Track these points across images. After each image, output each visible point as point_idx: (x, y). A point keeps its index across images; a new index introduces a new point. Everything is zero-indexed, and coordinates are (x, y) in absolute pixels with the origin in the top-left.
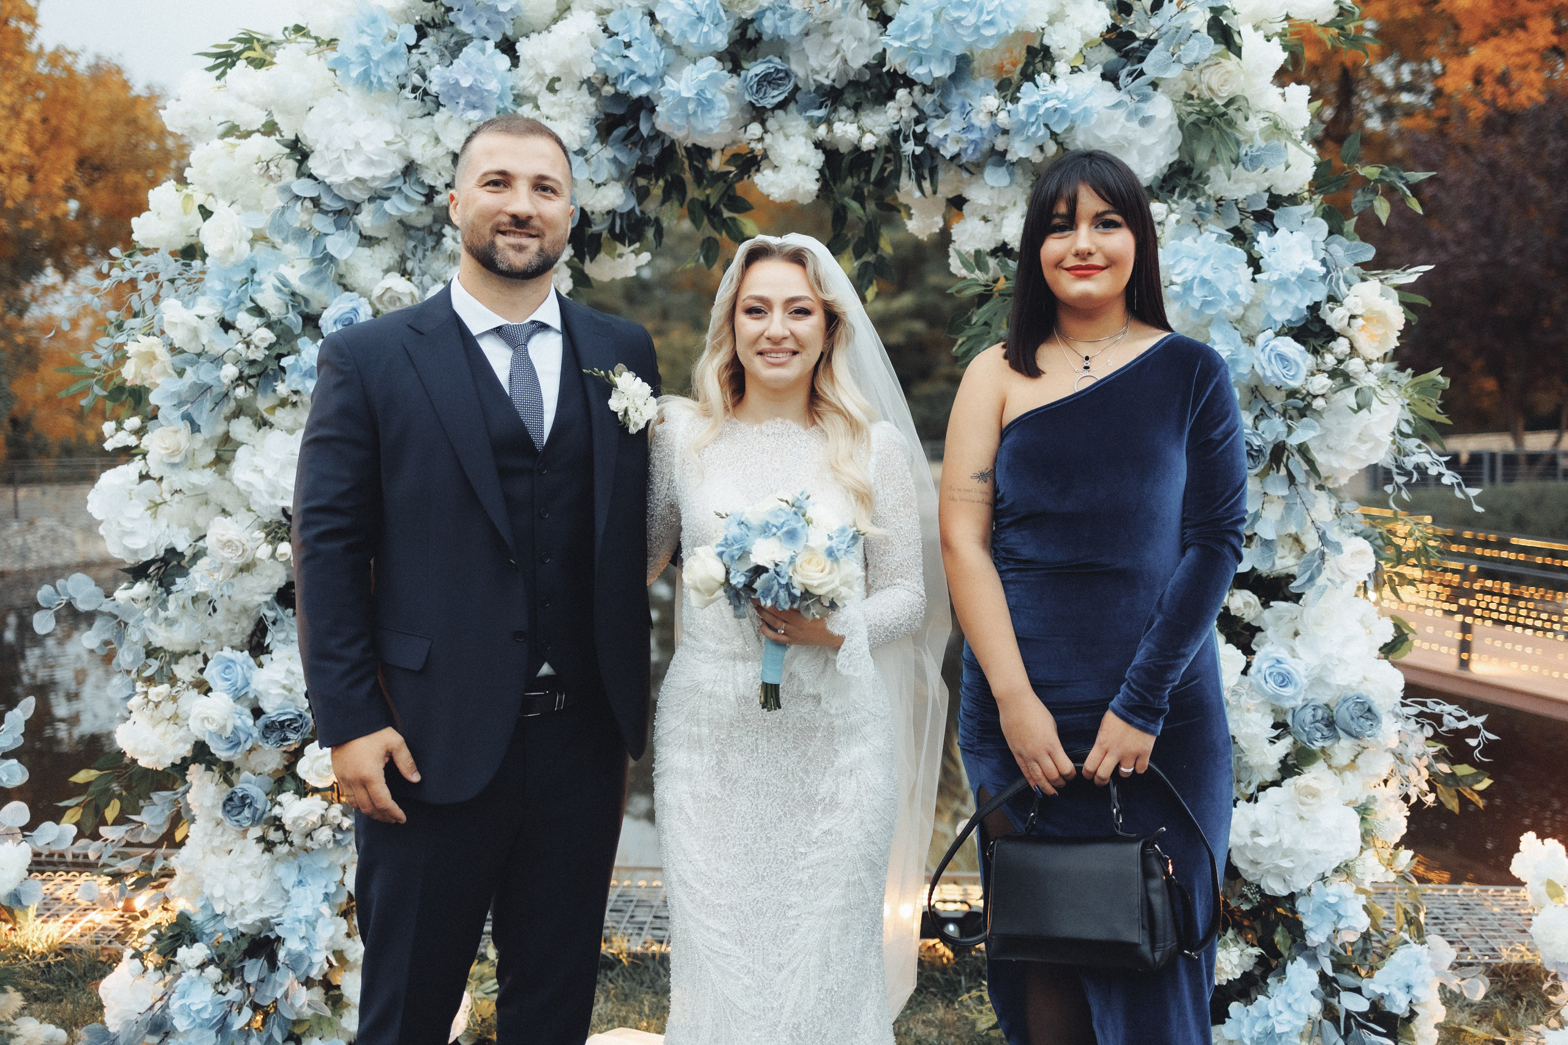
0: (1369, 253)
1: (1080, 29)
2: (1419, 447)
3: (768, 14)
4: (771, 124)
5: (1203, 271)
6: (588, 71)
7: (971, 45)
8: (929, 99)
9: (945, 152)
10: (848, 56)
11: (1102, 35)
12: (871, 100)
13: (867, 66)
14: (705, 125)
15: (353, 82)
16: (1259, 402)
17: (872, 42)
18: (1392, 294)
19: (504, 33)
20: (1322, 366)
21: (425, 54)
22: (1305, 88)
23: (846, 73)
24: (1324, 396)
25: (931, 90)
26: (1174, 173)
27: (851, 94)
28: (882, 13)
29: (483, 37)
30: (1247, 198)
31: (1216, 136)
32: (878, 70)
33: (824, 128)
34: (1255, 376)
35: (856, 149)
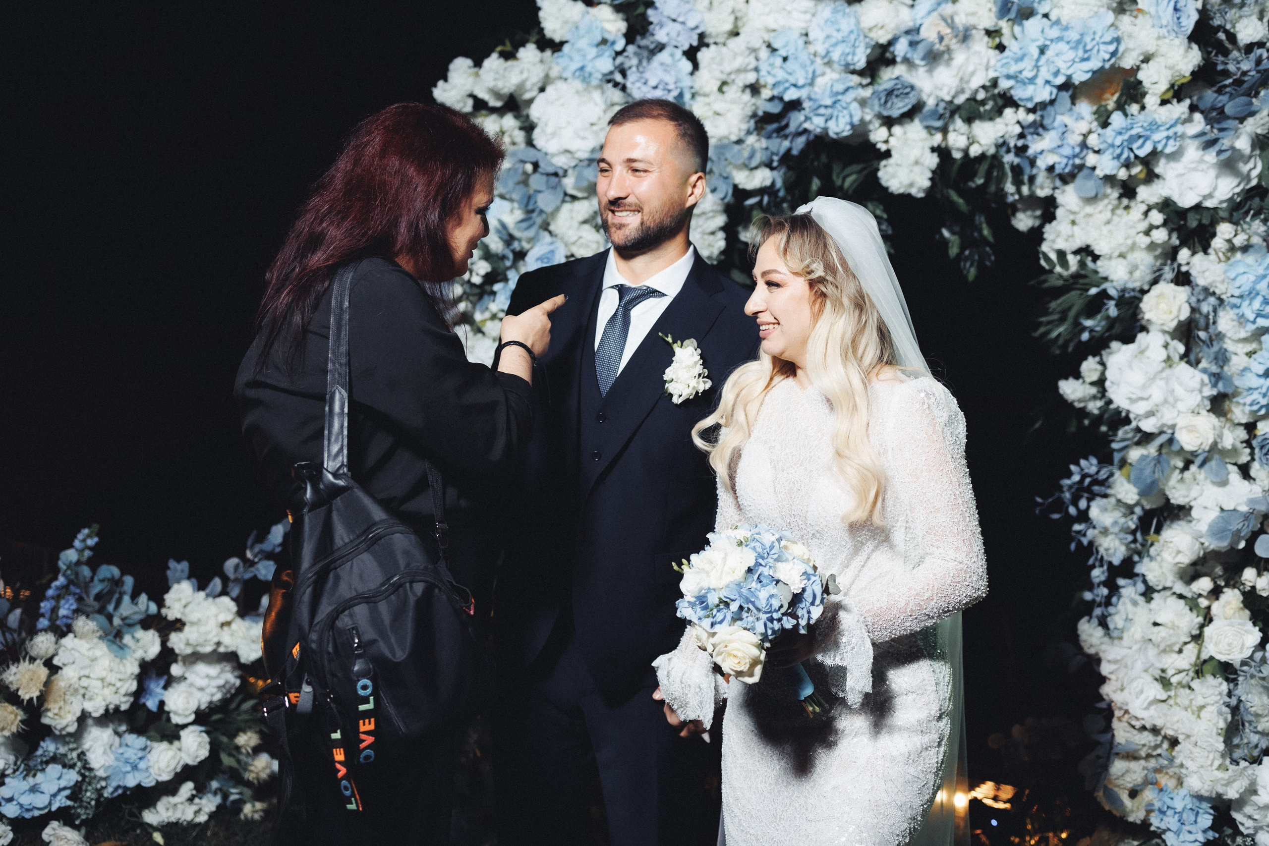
1: (1171, 69)
3: (900, 40)
4: (897, 129)
5: (1258, 287)
6: (751, 78)
7: (1069, 77)
8: (1031, 117)
9: (1042, 163)
10: (966, 78)
11: (1193, 73)
12: (981, 117)
13: (984, 87)
14: (839, 127)
15: (574, 76)
17: (987, 67)
19: (690, 43)
21: (628, 57)
23: (963, 92)
25: (1032, 111)
26: (1251, 197)
27: (967, 110)
28: (1000, 44)
29: (673, 45)
32: (992, 91)
33: (939, 136)
35: (966, 154)
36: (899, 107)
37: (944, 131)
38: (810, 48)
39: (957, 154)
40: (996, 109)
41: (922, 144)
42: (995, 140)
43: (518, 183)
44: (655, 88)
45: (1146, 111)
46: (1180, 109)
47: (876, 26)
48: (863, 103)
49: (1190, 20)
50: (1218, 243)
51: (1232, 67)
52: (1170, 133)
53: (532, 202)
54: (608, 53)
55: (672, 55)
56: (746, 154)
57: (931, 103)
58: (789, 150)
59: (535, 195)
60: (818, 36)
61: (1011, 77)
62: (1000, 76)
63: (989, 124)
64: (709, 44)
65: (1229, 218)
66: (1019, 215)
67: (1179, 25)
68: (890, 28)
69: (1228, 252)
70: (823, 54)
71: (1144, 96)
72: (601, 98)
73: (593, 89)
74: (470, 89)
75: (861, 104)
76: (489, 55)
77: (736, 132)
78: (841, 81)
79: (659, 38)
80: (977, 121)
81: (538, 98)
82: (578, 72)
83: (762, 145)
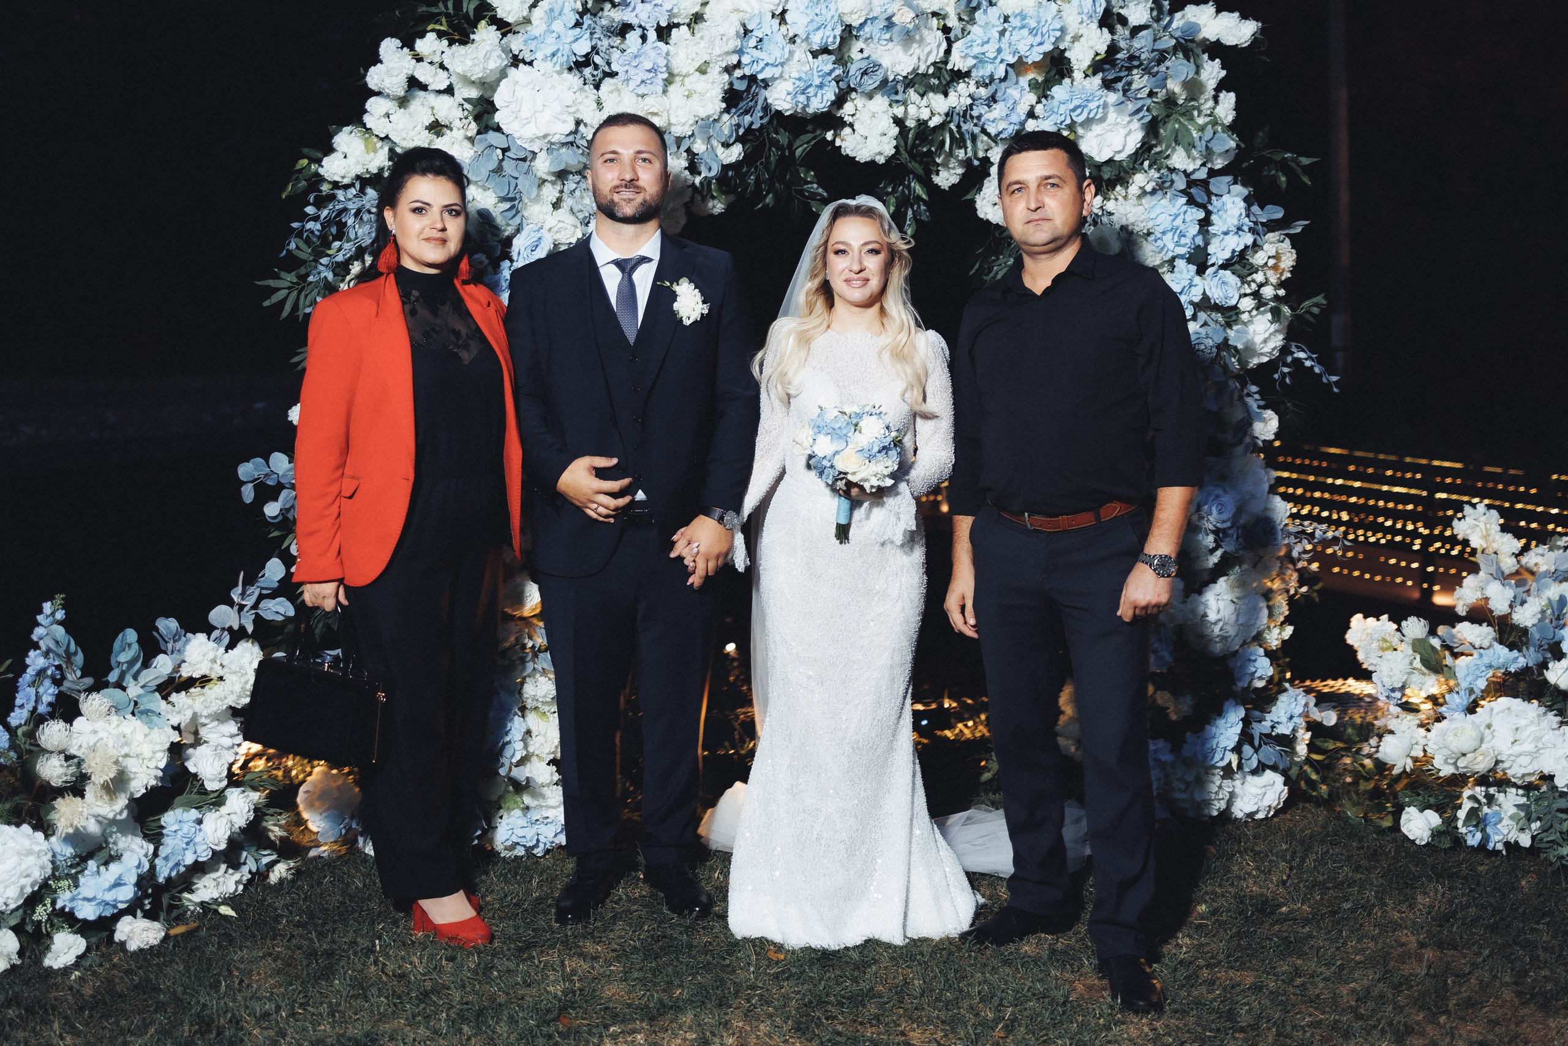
0: (1278, 213)
1: (1091, 48)
2: (1297, 347)
3: (869, 22)
4: (860, 101)
5: (1176, 223)
6: (734, 59)
7: (1020, 58)
8: (983, 92)
9: (992, 131)
10: (923, 58)
11: (1105, 53)
12: (934, 89)
13: (934, 64)
14: (820, 102)
15: (545, 59)
16: (1202, 316)
17: (939, 46)
18: (1287, 241)
19: (658, 23)
20: (1248, 291)
21: (599, 39)
22: (1232, 95)
23: (918, 68)
24: (1250, 312)
25: (986, 86)
26: (1144, 151)
27: (920, 84)
28: (945, 25)
29: (640, 26)
30: (1195, 171)
31: (1177, 126)
32: (940, 66)
33: (902, 108)
34: (1205, 298)
35: (922, 124)
36: (871, 83)
37: (905, 103)
38: (784, 28)
39: (911, 123)
40: (944, 82)
41: (886, 116)
42: (946, 110)
43: (493, 171)
44: (649, 71)
45: (1075, 83)
46: (1097, 80)
47: (851, 13)
48: (838, 80)
49: (1100, 10)
50: (1134, 190)
51: (1122, 44)
52: (1101, 102)
53: (512, 189)
54: (587, 35)
55: (644, 38)
56: (726, 132)
57: (891, 78)
58: (752, 123)
59: (513, 182)
60: (797, 21)
61: (975, 57)
62: (965, 57)
63: (941, 97)
64: (677, 25)
65: (1134, 168)
66: (943, 174)
67: (1095, 12)
68: (864, 13)
69: (1139, 197)
70: (804, 37)
71: (1072, 71)
72: (574, 79)
73: (566, 72)
74: (410, 72)
75: (837, 82)
76: (422, 35)
77: (718, 110)
78: (826, 63)
79: (625, 18)
80: (931, 95)
81: (504, 81)
82: (553, 55)
83: (734, 121)
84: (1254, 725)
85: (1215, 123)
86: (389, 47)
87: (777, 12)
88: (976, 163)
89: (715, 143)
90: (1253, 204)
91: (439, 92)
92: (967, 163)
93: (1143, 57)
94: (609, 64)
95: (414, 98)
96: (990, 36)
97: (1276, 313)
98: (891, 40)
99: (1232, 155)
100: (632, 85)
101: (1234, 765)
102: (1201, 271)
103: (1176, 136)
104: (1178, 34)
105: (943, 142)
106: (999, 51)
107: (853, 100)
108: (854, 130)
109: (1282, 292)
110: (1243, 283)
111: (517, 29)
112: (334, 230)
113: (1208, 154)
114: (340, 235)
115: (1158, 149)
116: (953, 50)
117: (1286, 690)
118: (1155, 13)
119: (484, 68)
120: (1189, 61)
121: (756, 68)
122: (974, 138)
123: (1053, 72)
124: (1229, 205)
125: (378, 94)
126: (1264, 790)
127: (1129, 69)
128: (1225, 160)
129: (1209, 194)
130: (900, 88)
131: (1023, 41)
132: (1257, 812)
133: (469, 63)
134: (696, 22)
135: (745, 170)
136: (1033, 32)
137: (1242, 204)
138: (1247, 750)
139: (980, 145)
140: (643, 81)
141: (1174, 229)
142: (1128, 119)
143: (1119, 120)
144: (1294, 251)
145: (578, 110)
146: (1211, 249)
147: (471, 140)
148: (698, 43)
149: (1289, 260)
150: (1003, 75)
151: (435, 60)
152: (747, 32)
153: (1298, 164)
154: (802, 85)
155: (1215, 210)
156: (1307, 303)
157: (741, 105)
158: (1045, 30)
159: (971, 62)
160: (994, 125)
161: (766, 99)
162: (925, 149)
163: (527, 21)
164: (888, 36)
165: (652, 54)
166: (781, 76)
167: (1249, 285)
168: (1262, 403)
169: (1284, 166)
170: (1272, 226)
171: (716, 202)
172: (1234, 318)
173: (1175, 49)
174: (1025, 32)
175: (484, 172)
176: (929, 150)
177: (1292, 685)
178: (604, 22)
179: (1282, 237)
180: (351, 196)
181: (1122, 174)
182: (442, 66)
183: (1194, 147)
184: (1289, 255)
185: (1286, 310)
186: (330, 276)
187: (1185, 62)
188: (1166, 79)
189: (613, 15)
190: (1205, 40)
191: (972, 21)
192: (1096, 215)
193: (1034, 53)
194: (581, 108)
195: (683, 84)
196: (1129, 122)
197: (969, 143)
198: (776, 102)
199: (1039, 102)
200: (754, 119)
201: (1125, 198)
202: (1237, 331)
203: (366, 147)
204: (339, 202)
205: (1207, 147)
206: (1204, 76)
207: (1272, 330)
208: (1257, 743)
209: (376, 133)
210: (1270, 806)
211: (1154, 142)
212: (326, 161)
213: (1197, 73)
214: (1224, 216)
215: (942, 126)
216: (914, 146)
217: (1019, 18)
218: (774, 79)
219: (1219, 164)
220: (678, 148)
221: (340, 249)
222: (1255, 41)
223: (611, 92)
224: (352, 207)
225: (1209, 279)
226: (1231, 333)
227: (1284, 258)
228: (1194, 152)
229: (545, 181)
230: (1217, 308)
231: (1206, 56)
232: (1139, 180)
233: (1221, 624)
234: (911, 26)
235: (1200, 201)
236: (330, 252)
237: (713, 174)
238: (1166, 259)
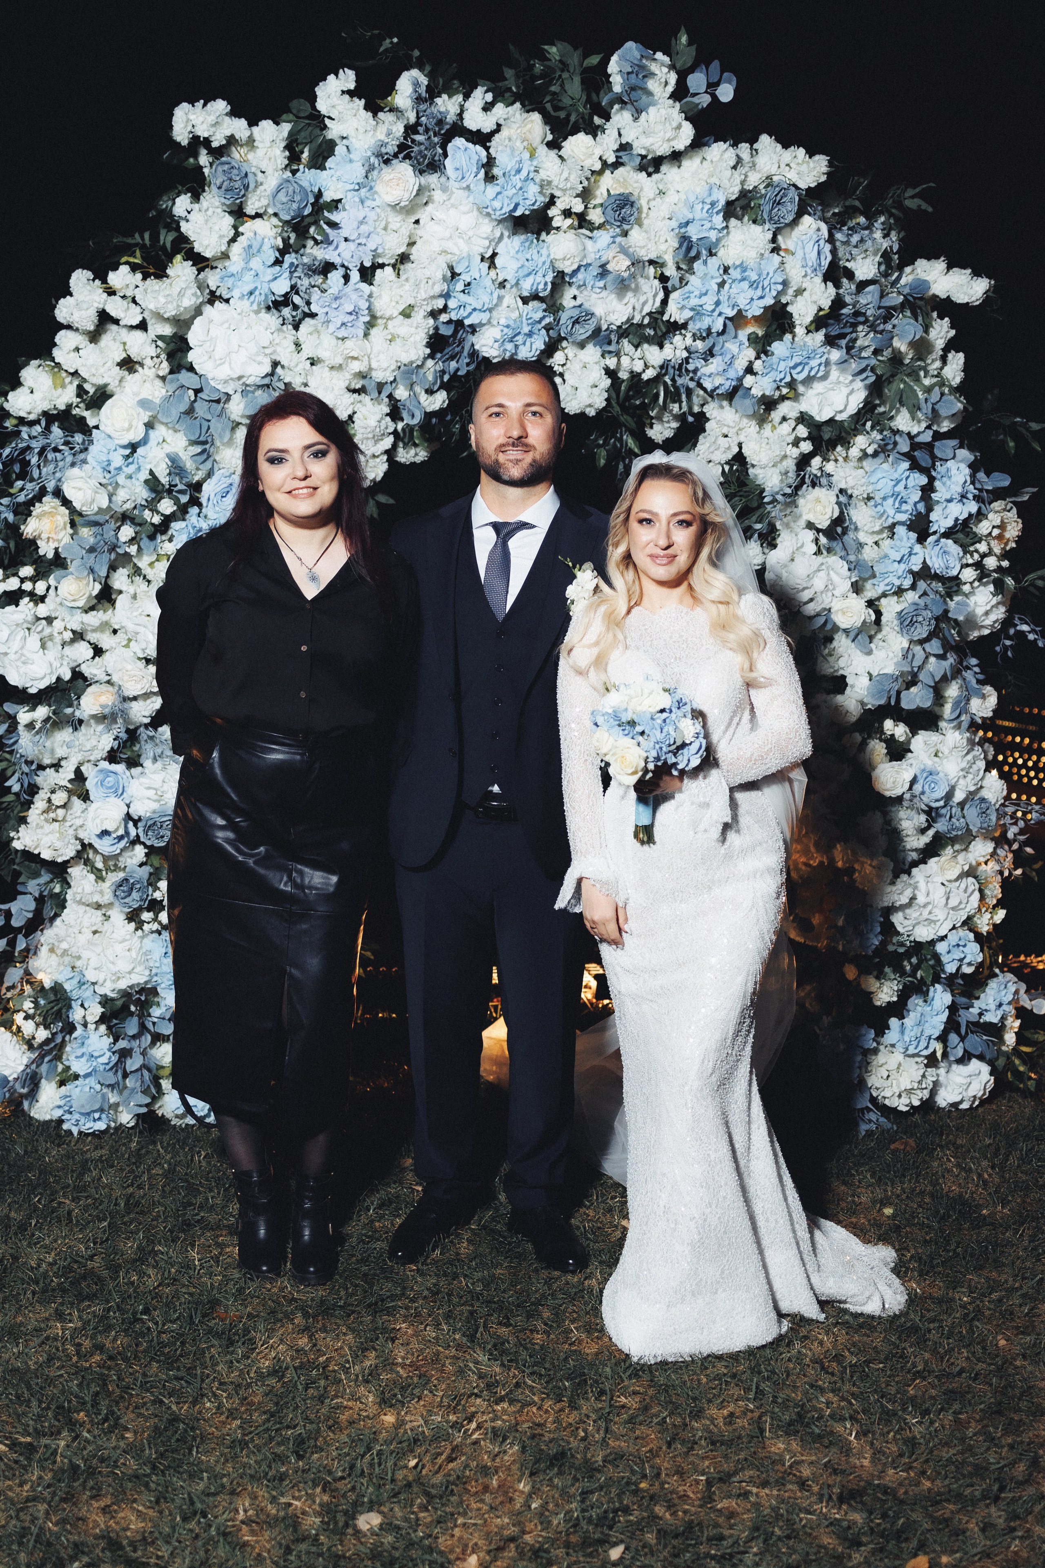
0: (1004, 481)
1: (815, 302)
2: (1020, 619)
3: (582, 269)
4: (571, 351)
5: (898, 489)
6: (440, 304)
7: (740, 311)
8: (700, 345)
9: (708, 385)
10: (638, 307)
11: (830, 308)
12: (649, 340)
13: (650, 314)
14: (528, 352)
15: (242, 297)
16: (922, 585)
17: (655, 296)
18: (1015, 510)
19: (362, 264)
20: (970, 561)
21: (300, 278)
22: (961, 355)
23: (633, 318)
24: (971, 583)
25: (703, 339)
26: (867, 411)
27: (635, 334)
28: (662, 274)
29: (343, 266)
30: (919, 433)
31: (902, 386)
32: (656, 317)
33: (615, 360)
34: (925, 566)
35: (635, 376)
36: (583, 332)
37: (618, 354)
38: (493, 273)
39: (624, 375)
40: (660, 333)
41: (597, 367)
42: (661, 363)
43: (184, 413)
44: (350, 313)
45: (796, 339)
46: (820, 336)
47: (564, 259)
48: (548, 328)
49: (825, 263)
50: (854, 452)
51: (848, 299)
52: (823, 360)
53: (204, 431)
54: (287, 274)
55: (346, 278)
56: (430, 378)
57: (604, 327)
58: (458, 370)
59: (205, 424)
60: (507, 265)
61: (692, 309)
62: (683, 308)
63: (655, 348)
64: (382, 266)
65: (856, 429)
66: (657, 427)
67: (820, 265)
68: (577, 260)
69: (860, 459)
70: (513, 282)
71: (794, 327)
72: (271, 320)
73: (264, 311)
74: (101, 306)
75: (548, 330)
76: (116, 269)
77: (422, 356)
78: (536, 310)
79: (327, 257)
80: (646, 346)
81: (198, 319)
82: (251, 293)
83: (440, 366)
84: (961, 1012)
85: (942, 384)
86: (80, 279)
87: (487, 255)
88: (690, 419)
89: (417, 389)
90: (978, 471)
91: (132, 327)
92: (681, 418)
93: (869, 313)
94: (308, 303)
95: (105, 331)
96: (707, 287)
97: (999, 586)
98: (605, 288)
99: (959, 419)
100: (332, 327)
101: (939, 1055)
102: (922, 539)
103: (901, 397)
104: (906, 291)
105: (657, 395)
106: (718, 303)
107: (564, 349)
108: (564, 381)
109: (1005, 564)
110: (965, 552)
111: (214, 264)
112: (17, 468)
113: (935, 418)
114: (24, 475)
115: (882, 409)
116: (670, 301)
117: (996, 975)
118: (883, 268)
119: (178, 306)
120: (917, 321)
121: (463, 313)
122: (689, 392)
123: (774, 327)
124: (954, 472)
125: (69, 327)
126: (969, 1080)
127: (854, 325)
128: (952, 422)
129: (934, 458)
130: (614, 337)
131: (743, 295)
132: (961, 1102)
133: (162, 300)
134: (402, 263)
135: (449, 418)
136: (753, 285)
137: (967, 471)
138: (953, 1038)
139: (695, 400)
140: (343, 324)
141: (895, 495)
142: (851, 378)
143: (841, 379)
144: (1020, 520)
145: (275, 351)
146: (933, 516)
147: (163, 379)
148: (402, 285)
149: (1014, 531)
150: (721, 328)
151: (128, 294)
152: (454, 275)
153: (1028, 429)
154: (510, 333)
155: (939, 476)
156: (1031, 576)
157: (446, 351)
158: (766, 283)
159: (688, 314)
160: (710, 379)
161: (473, 345)
162: (638, 402)
163: (225, 256)
164: (601, 284)
165: (354, 296)
166: (489, 322)
167: (972, 556)
168: (981, 677)
169: (1013, 431)
170: (998, 494)
171: (418, 450)
172: (955, 589)
173: (902, 307)
174: (745, 285)
175: (175, 413)
176: (643, 403)
177: (1002, 972)
178: (306, 260)
179: (1010, 505)
180: (35, 434)
181: (843, 434)
182: (134, 301)
183: (919, 409)
184: (1015, 524)
185: (1010, 581)
186: (11, 517)
187: (912, 321)
188: (892, 338)
189: (316, 253)
190: (935, 296)
191: (691, 271)
192: (815, 475)
193: (754, 307)
194: (279, 349)
195: (386, 327)
196: (852, 381)
197: (684, 397)
198: (484, 349)
199: (758, 357)
200: (461, 366)
201: (846, 459)
202: (958, 603)
203: (54, 384)
204: (22, 440)
205: (933, 409)
206: (933, 334)
207: (995, 600)
208: (963, 1031)
209: (65, 368)
210: (975, 1097)
211: (877, 402)
212: (11, 396)
213: (926, 331)
214: (948, 483)
215: (657, 379)
216: (627, 398)
217: (739, 269)
218: (481, 325)
219: (945, 426)
220: (380, 393)
221: (22, 489)
222: (988, 299)
223: (311, 334)
224: (36, 445)
225: (929, 548)
226: (952, 605)
227: (1009, 528)
228: (919, 414)
229: (239, 424)
230: (937, 577)
231: (935, 314)
232: (861, 442)
233: (930, 907)
234: (626, 275)
235: (924, 464)
236: (12, 491)
237: (415, 421)
238: (886, 525)
